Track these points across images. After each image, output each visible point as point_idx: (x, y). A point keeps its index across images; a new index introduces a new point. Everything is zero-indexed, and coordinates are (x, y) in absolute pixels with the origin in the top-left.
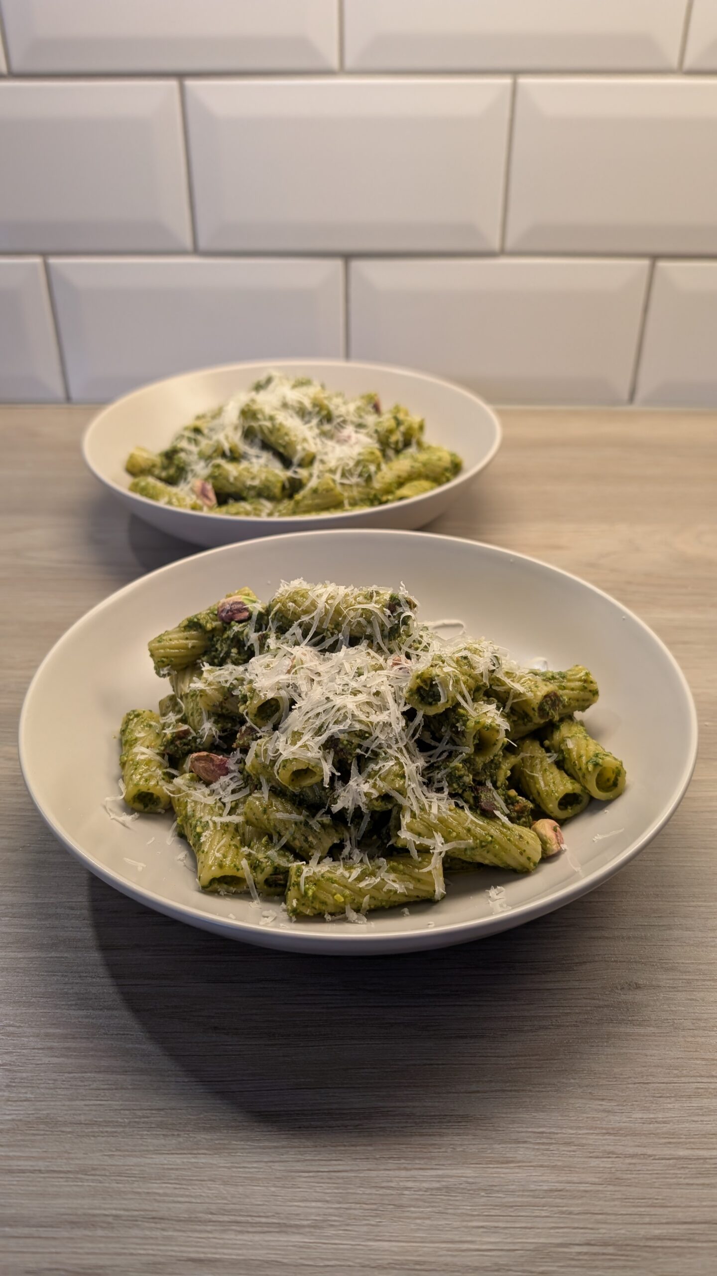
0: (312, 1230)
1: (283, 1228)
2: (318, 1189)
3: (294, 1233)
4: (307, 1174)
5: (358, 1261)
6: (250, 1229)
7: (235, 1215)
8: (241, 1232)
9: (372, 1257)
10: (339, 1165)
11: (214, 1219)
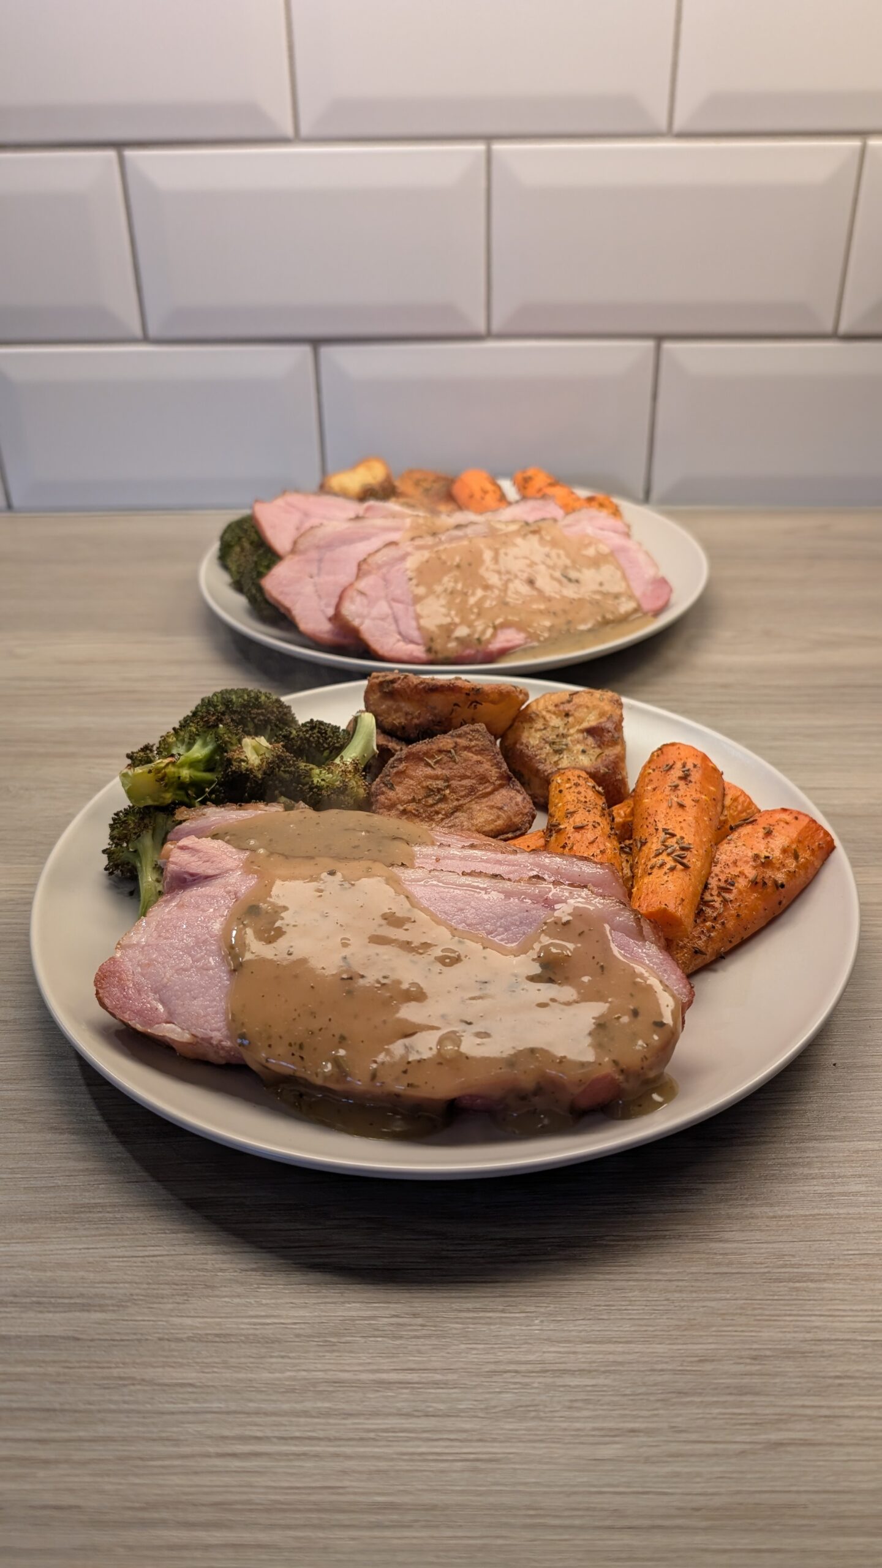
0: (116, 1308)
1: (86, 1308)
2: (129, 1272)
3: (95, 1311)
4: (121, 1259)
5: (157, 1335)
6: (52, 1309)
7: (38, 1297)
8: (41, 1312)
9: (172, 1331)
10: (157, 1250)
11: (15, 1301)
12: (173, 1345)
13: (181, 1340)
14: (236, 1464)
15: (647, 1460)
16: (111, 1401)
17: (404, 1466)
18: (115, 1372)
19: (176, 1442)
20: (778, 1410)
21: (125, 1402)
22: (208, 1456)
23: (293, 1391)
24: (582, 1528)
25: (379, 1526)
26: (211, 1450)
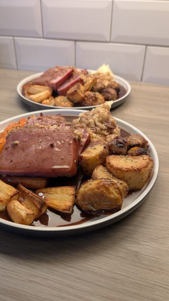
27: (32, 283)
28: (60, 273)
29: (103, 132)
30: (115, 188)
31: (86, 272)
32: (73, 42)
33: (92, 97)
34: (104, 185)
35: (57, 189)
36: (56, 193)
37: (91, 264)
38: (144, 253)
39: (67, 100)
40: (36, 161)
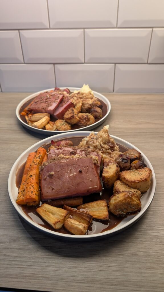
0: (4, 243)
5: (10, 248)
12: (12, 249)
13: (13, 249)
14: (20, 269)
15: (80, 272)
16: (2, 258)
17: (44, 271)
18: (3, 253)
19: (11, 265)
20: (101, 265)
21: (5, 258)
22: (15, 267)
23: (29, 258)
24: (68, 282)
25: (39, 280)
26: (16, 266)
27: (102, 271)
28: (115, 260)
29: (108, 151)
30: (135, 197)
31: (131, 256)
32: (53, 65)
33: (85, 118)
34: (128, 197)
35: (92, 203)
36: (94, 207)
37: (132, 250)
38: (161, 235)
39: (66, 123)
40: (72, 185)
